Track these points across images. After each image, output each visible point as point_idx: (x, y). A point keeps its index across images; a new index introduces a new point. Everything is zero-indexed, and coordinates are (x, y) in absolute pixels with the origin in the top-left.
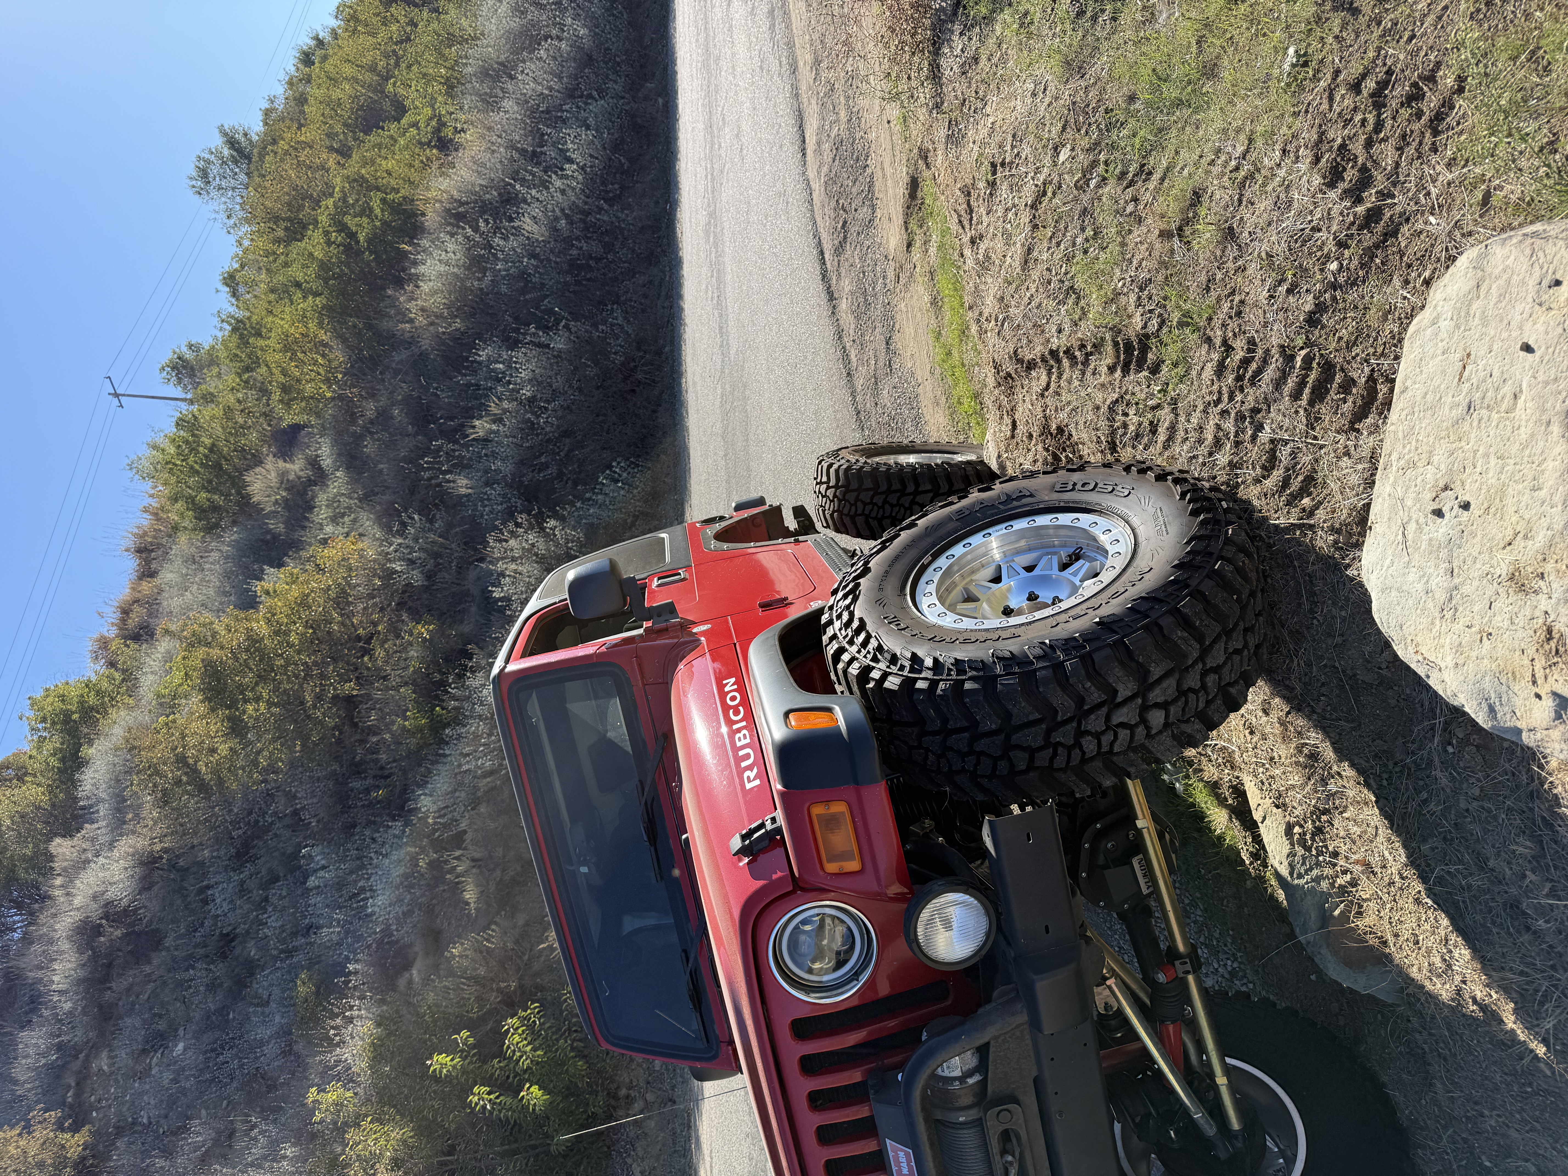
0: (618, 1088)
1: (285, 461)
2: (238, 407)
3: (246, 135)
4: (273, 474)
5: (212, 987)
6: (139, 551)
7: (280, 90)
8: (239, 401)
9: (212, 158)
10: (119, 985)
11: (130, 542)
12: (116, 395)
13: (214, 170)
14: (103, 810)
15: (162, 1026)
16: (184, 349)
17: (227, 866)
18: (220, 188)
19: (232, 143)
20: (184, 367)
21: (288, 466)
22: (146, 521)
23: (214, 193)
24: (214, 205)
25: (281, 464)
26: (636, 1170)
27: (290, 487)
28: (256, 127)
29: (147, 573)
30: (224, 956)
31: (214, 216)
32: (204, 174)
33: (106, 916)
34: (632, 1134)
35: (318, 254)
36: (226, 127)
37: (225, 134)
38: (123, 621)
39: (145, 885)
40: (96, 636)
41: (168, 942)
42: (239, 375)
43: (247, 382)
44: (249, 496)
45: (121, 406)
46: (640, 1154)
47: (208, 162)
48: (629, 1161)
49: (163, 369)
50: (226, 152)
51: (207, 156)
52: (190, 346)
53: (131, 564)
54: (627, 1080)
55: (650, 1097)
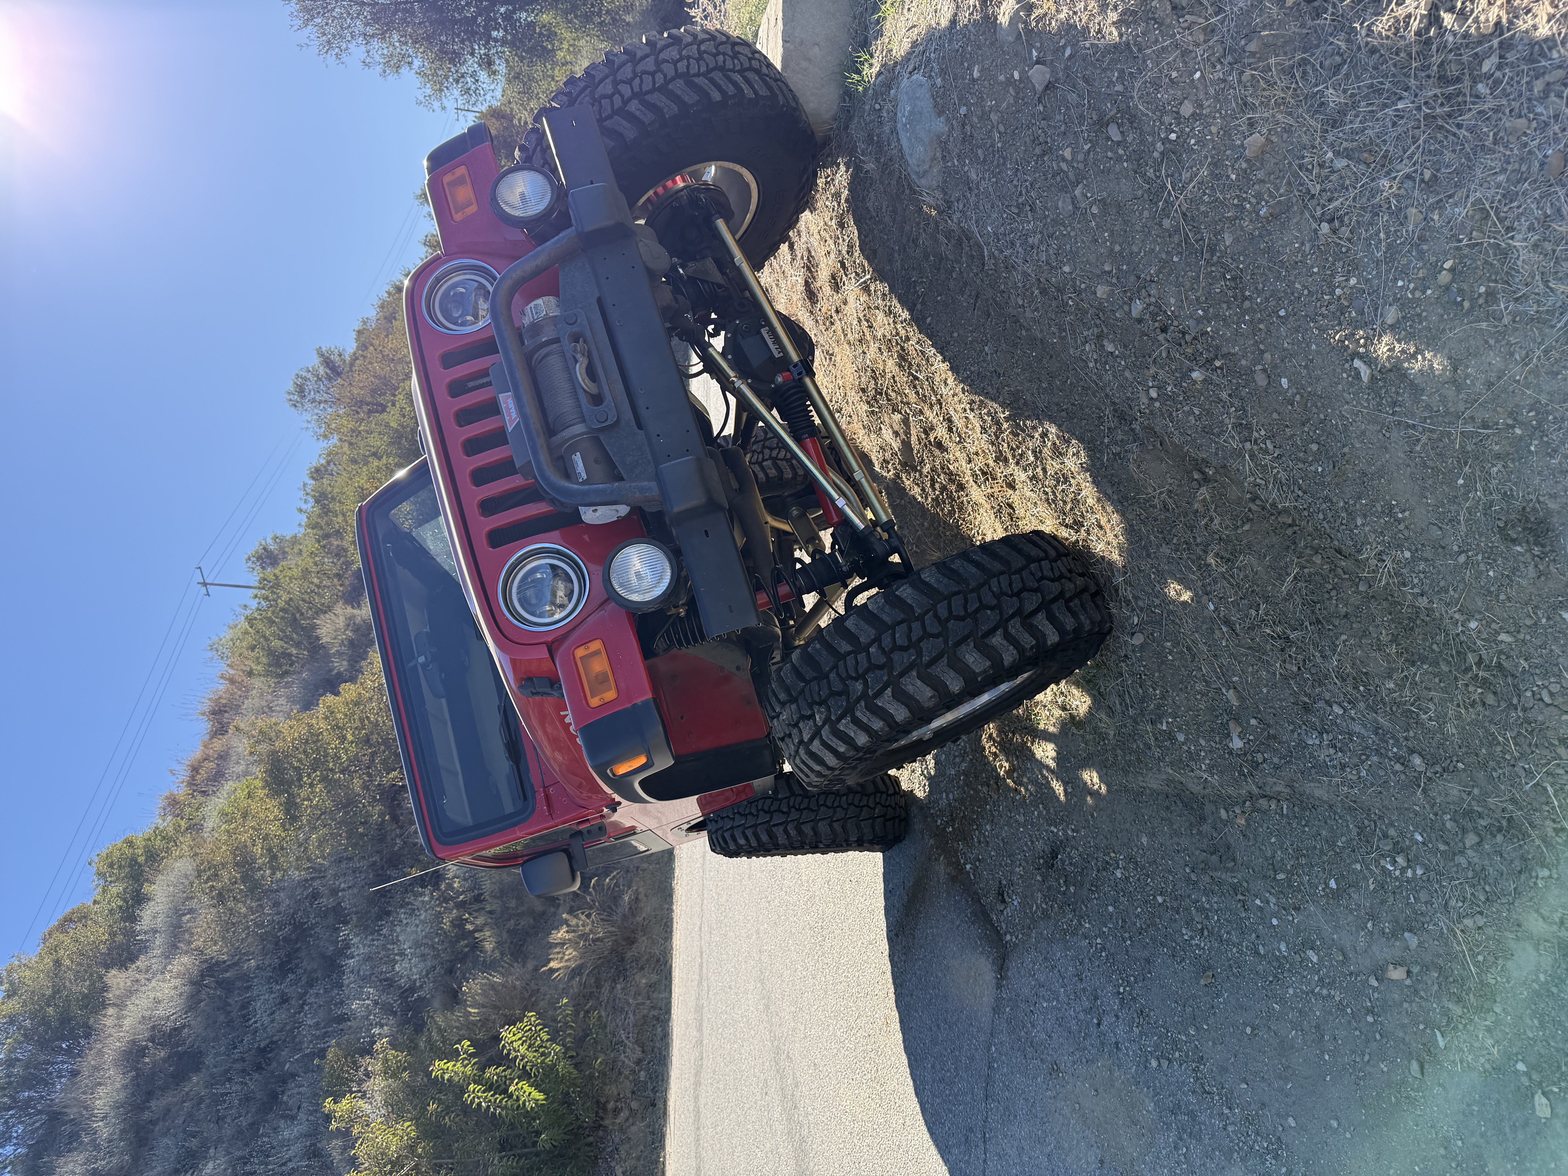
0: (607, 1102)
1: (353, 607)
2: (314, 569)
3: (340, 355)
4: (342, 618)
5: (247, 1099)
6: (213, 713)
7: (372, 313)
8: (316, 564)
9: (309, 376)
10: (157, 1105)
11: (207, 707)
12: (205, 584)
13: (310, 386)
14: (159, 940)
15: (194, 1143)
16: (269, 541)
17: (271, 977)
18: (313, 401)
19: (328, 362)
20: (268, 557)
21: (355, 611)
22: (222, 687)
23: (308, 406)
24: (307, 416)
25: (349, 610)
26: (619, 1171)
27: (357, 629)
28: (350, 347)
29: (220, 730)
30: (259, 1068)
31: (305, 425)
32: (301, 390)
33: (152, 1039)
34: (617, 1140)
35: (394, 424)
36: (324, 349)
37: (322, 355)
38: (193, 777)
39: (193, 1002)
40: (167, 794)
41: (209, 1060)
42: (319, 541)
43: (324, 547)
44: (318, 638)
45: (208, 594)
46: (623, 1156)
47: (305, 379)
48: (612, 1165)
49: (249, 559)
50: (322, 371)
51: (304, 374)
52: (275, 538)
53: (205, 726)
54: (615, 1093)
55: (634, 1105)
